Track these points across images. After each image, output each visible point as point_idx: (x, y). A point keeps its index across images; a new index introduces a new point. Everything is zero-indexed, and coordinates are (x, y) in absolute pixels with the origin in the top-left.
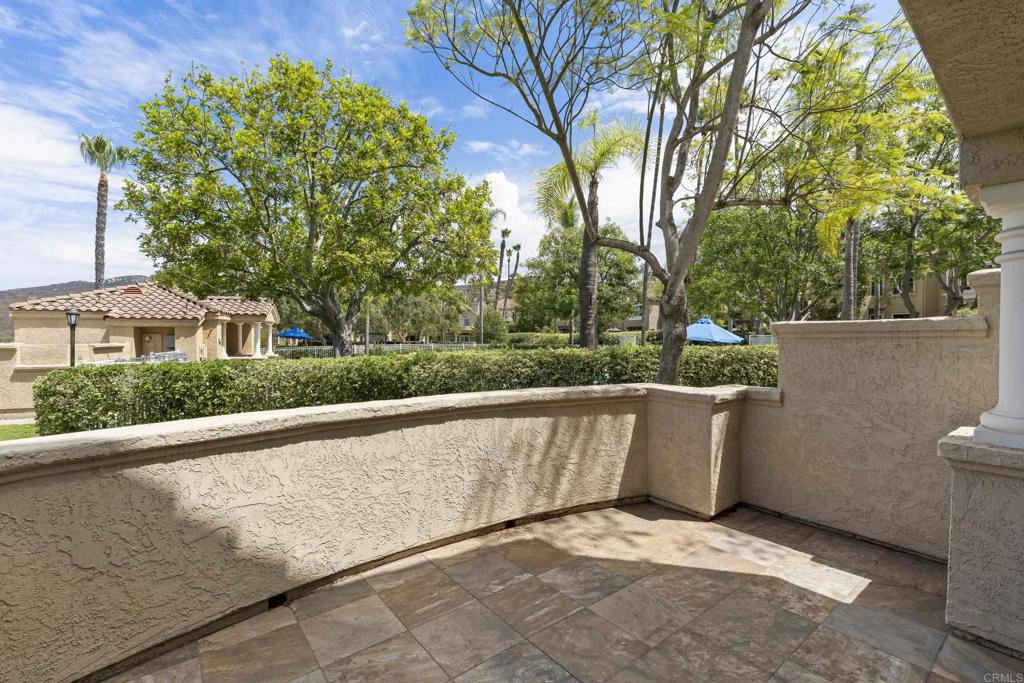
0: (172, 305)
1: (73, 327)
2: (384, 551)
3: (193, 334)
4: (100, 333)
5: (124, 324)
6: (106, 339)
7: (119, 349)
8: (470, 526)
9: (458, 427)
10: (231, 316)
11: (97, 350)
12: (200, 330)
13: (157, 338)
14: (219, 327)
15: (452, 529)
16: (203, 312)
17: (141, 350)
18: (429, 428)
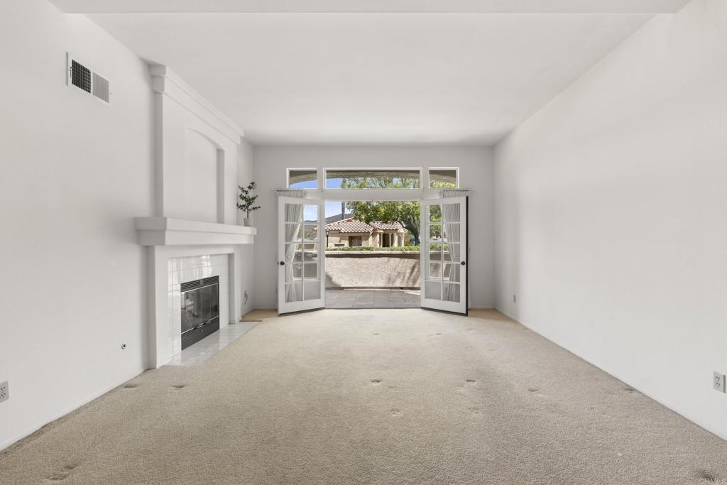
0: (358, 226)
1: (327, 236)
2: (365, 285)
3: (368, 239)
4: (338, 239)
5: (345, 235)
6: (340, 241)
7: (343, 245)
8: (387, 286)
9: (385, 259)
10: (384, 230)
11: (336, 245)
12: (371, 237)
13: (356, 240)
14: (378, 236)
15: (382, 285)
16: (372, 230)
17: (350, 245)
18: (376, 258)
